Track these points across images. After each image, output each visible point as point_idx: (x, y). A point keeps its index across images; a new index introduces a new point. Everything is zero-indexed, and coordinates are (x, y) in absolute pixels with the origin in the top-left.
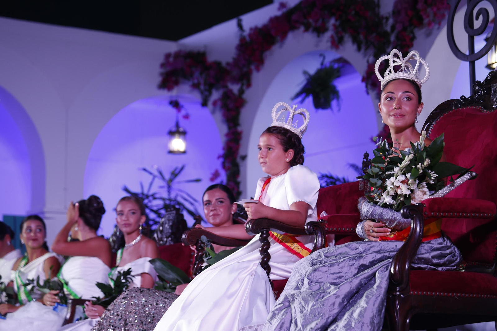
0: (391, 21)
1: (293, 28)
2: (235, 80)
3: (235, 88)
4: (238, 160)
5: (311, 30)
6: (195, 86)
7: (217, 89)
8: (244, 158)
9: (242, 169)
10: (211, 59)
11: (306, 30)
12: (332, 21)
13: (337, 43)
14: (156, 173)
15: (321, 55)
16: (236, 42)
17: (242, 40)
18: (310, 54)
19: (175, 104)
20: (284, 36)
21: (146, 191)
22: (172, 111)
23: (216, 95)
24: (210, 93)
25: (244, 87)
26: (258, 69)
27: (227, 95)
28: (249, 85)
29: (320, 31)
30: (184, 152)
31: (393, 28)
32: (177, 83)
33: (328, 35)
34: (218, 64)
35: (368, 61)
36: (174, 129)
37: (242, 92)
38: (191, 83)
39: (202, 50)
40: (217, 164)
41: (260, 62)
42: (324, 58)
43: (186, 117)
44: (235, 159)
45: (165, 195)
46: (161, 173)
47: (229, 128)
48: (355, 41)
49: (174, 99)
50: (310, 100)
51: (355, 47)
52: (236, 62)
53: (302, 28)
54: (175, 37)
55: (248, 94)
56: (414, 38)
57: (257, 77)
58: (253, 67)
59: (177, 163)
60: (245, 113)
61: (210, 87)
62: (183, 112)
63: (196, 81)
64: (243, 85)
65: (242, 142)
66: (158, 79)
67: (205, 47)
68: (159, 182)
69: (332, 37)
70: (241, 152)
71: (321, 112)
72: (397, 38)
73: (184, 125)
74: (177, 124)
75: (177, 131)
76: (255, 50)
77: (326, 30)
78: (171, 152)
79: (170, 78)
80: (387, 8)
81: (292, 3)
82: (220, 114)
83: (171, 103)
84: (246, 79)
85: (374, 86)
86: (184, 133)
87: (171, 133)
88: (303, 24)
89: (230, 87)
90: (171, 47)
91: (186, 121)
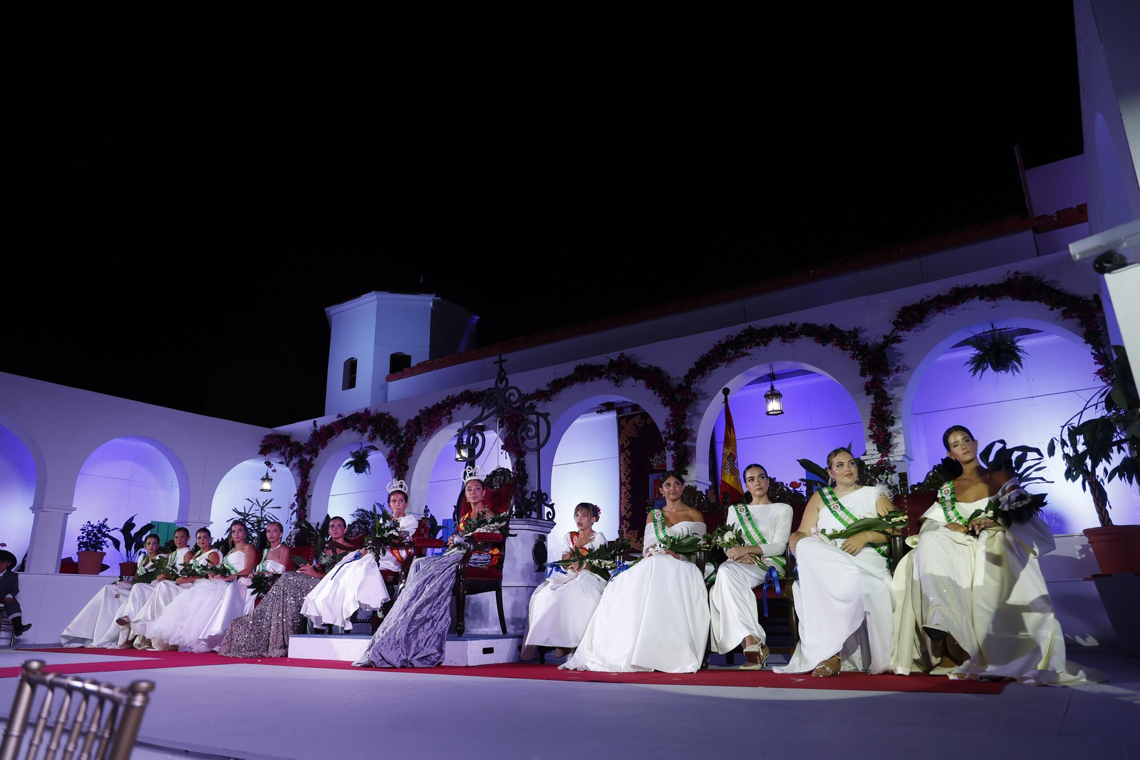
0: (404, 431)
1: (346, 428)
2: (308, 453)
3: (308, 457)
4: (306, 498)
5: (357, 430)
6: (282, 454)
7: (295, 457)
8: (310, 496)
10: (293, 440)
11: (354, 430)
12: (370, 427)
13: (372, 439)
14: (255, 502)
15: (360, 443)
17: (315, 431)
18: (354, 443)
19: (268, 464)
20: (340, 432)
22: (266, 467)
23: (295, 460)
24: (292, 459)
25: (313, 457)
26: (323, 449)
27: (302, 462)
28: (316, 456)
29: (363, 431)
30: (270, 491)
31: (405, 434)
32: (270, 452)
33: (367, 435)
34: (297, 443)
35: (390, 450)
37: (311, 459)
38: (279, 453)
39: (288, 435)
40: (293, 499)
41: (324, 444)
42: (362, 445)
43: (274, 471)
44: (304, 496)
45: (259, 515)
46: (258, 502)
47: (302, 480)
48: (382, 438)
49: (267, 460)
50: (353, 468)
51: (382, 442)
52: (310, 444)
53: (351, 429)
54: (270, 426)
55: (315, 461)
57: (322, 453)
58: (320, 447)
59: (267, 496)
60: (312, 472)
61: (291, 455)
62: (273, 468)
63: (283, 451)
65: (309, 487)
66: (259, 449)
67: (290, 433)
68: (256, 507)
69: (369, 435)
70: (309, 493)
72: (407, 440)
73: (271, 475)
74: (267, 474)
75: (267, 478)
76: (322, 438)
77: (366, 431)
78: (262, 490)
79: (266, 449)
80: (402, 424)
81: (347, 415)
82: (296, 471)
83: (265, 463)
84: (315, 453)
85: (393, 463)
86: (271, 480)
87: (263, 479)
88: (352, 426)
89: (304, 456)
90: (268, 431)
91: (274, 473)
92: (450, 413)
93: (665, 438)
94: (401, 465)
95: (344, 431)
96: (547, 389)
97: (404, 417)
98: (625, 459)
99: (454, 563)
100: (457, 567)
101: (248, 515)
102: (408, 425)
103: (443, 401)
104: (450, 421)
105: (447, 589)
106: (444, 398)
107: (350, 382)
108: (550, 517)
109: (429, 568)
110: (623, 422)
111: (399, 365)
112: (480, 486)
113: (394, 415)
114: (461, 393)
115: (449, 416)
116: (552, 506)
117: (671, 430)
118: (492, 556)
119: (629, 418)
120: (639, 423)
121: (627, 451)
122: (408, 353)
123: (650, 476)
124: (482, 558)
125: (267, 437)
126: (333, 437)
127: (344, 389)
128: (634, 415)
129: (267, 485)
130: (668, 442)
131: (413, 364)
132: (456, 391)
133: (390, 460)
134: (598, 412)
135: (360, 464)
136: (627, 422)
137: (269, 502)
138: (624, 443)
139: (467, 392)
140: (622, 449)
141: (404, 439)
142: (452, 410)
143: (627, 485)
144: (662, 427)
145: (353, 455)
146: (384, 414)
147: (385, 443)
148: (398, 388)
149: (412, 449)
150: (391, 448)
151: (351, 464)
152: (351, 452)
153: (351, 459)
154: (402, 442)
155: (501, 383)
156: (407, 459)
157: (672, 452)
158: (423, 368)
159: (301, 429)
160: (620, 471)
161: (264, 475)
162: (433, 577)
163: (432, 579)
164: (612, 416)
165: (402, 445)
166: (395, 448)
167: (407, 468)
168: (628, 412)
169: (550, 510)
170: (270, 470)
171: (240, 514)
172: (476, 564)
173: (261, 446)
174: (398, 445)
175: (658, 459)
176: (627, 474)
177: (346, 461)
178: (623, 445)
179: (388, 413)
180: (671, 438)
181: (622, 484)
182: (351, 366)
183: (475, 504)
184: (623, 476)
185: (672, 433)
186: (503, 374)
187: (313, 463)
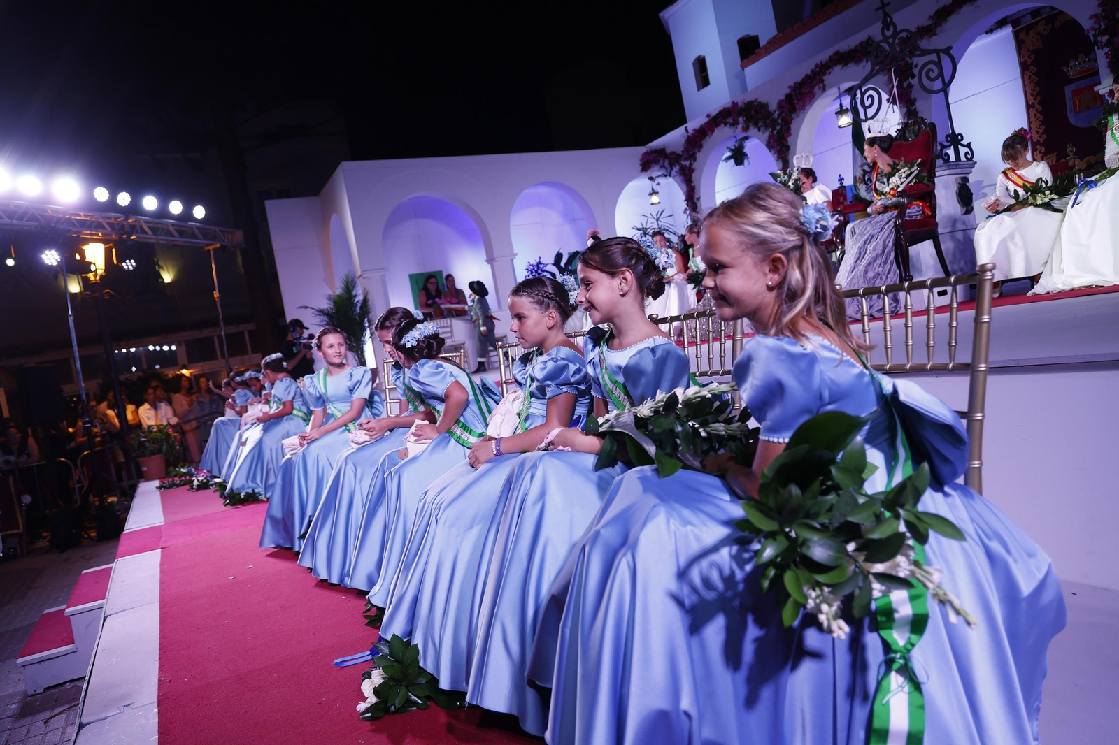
0: (777, 112)
1: (717, 126)
2: (686, 159)
3: (687, 163)
4: (695, 200)
5: (728, 125)
6: (662, 167)
7: (675, 166)
8: (699, 199)
9: (698, 205)
10: (668, 151)
11: (725, 125)
13: (746, 129)
14: (649, 216)
15: (735, 137)
16: (683, 141)
17: (689, 137)
18: (729, 138)
19: (651, 179)
20: (713, 131)
21: (644, 226)
22: (650, 182)
23: (676, 168)
24: (673, 169)
25: (693, 162)
26: (699, 151)
27: (682, 169)
28: (695, 160)
29: (735, 124)
30: (659, 203)
31: (779, 115)
32: (650, 168)
33: (740, 126)
34: (673, 153)
37: (691, 164)
38: (658, 166)
39: (662, 147)
40: (684, 205)
41: (700, 147)
43: (658, 184)
44: (693, 200)
46: (652, 216)
47: (687, 185)
48: (756, 125)
49: (650, 176)
51: (756, 129)
52: (686, 150)
53: (723, 125)
54: (644, 144)
55: (695, 165)
56: (792, 118)
57: (699, 156)
58: (696, 150)
59: (659, 208)
60: (694, 176)
61: (672, 165)
62: (656, 182)
63: (661, 164)
64: (691, 161)
65: (695, 191)
66: (640, 168)
67: (664, 145)
68: (651, 220)
69: (743, 126)
70: (696, 196)
71: (739, 167)
72: (782, 120)
73: (656, 188)
74: (653, 189)
75: (654, 193)
76: (696, 141)
77: (738, 124)
78: (652, 204)
79: (646, 165)
80: (773, 106)
81: (714, 114)
82: (680, 179)
83: (649, 178)
84: (693, 157)
85: (773, 147)
86: (657, 193)
87: (651, 194)
88: (723, 123)
89: (683, 163)
90: (642, 150)
91: (658, 186)
92: (822, 81)
93: (1094, 35)
94: (781, 146)
95: (716, 130)
96: (930, 22)
97: (773, 99)
98: (1030, 78)
100: (895, 222)
101: (647, 229)
102: (781, 105)
103: (812, 71)
104: (824, 90)
105: (891, 244)
106: (813, 67)
107: (703, 81)
108: (969, 157)
109: (866, 229)
110: (1022, 36)
111: (749, 49)
113: (763, 99)
114: (830, 57)
115: (821, 85)
116: (968, 146)
117: (1102, 24)
119: (1028, 29)
120: (1044, 30)
121: (1032, 68)
122: (753, 33)
123: (1066, 88)
124: (914, 211)
125: (646, 154)
126: (707, 138)
127: (699, 89)
128: (1036, 23)
129: (655, 199)
130: (1099, 39)
131: (762, 42)
132: (824, 56)
133: (770, 145)
134: (987, 33)
135: (739, 156)
136: (1028, 34)
137: (662, 213)
138: (1027, 59)
139: (837, 53)
140: (1024, 67)
141: (779, 121)
142: (824, 78)
143: (1037, 106)
144: (1086, 24)
145: (731, 150)
146: (753, 102)
147: (759, 130)
148: (756, 72)
149: (789, 129)
150: (767, 134)
151: (728, 158)
152: (728, 148)
153: (729, 154)
154: (778, 124)
155: (888, 30)
156: (787, 140)
157: (1106, 50)
158: (774, 44)
159: (674, 139)
160: (1025, 92)
161: (650, 190)
162: (873, 237)
163: (871, 238)
164: (1007, 31)
165: (778, 128)
166: (772, 131)
167: (788, 148)
168: (1028, 21)
169: (967, 150)
170: (654, 184)
171: (639, 229)
173: (641, 165)
174: (774, 129)
175: (1075, 65)
176: (1035, 93)
177: (725, 156)
178: (1025, 61)
179: (756, 99)
180: (1102, 33)
181: (1029, 106)
182: (701, 64)
184: (1030, 98)
185: (1103, 27)
186: (888, 19)
187: (693, 167)
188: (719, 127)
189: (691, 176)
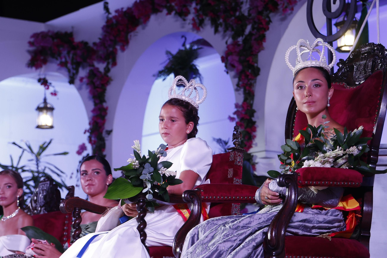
1: (156, 10)
2: (102, 59)
3: (101, 66)
4: (104, 134)
5: (173, 13)
6: (63, 65)
7: (84, 68)
8: (109, 132)
9: (107, 143)
10: (78, 39)
11: (169, 13)
12: (194, 5)
13: (198, 25)
14: (25, 147)
15: (183, 36)
17: (109, 21)
18: (173, 35)
19: (44, 82)
20: (147, 18)
21: (15, 165)
22: (40, 87)
23: (83, 73)
24: (77, 72)
25: (110, 66)
26: (123, 49)
28: (114, 64)
29: (183, 14)
30: (52, 127)
31: (250, 11)
32: (45, 62)
33: (190, 18)
34: (85, 44)
35: (226, 43)
36: (42, 105)
37: (107, 70)
38: (58, 62)
39: (69, 31)
40: (84, 139)
41: (125, 43)
42: (186, 39)
43: (54, 94)
44: (101, 133)
45: (34, 168)
46: (30, 147)
47: (95, 104)
48: (214, 22)
49: (42, 77)
52: (103, 42)
53: (165, 11)
54: (44, 19)
55: (114, 72)
56: (270, 21)
57: (122, 57)
58: (118, 47)
59: (45, 136)
60: (110, 90)
61: (77, 65)
62: (51, 89)
63: (63, 60)
64: (108, 64)
65: (107, 118)
66: (28, 57)
67: (73, 27)
68: (27, 156)
69: (193, 19)
70: (107, 127)
72: (253, 22)
73: (51, 101)
74: (44, 100)
75: (45, 107)
76: (120, 31)
77: (188, 13)
78: (38, 127)
82: (86, 91)
83: (39, 80)
84: (112, 58)
85: (233, 66)
86: (51, 109)
87: (39, 109)
88: (166, 7)
89: (96, 66)
91: (54, 97)
94: (245, 68)
95: (153, 18)
99: (260, 229)
100: (265, 235)
112: (322, 81)
118: (346, 213)
124: (321, 218)
125: (35, 36)
126: (139, 28)
129: (46, 119)
133: (228, 59)
137: (48, 146)
141: (250, 22)
145: (172, 56)
147: (216, 31)
149: (263, 38)
150: (227, 38)
151: (167, 71)
153: (167, 63)
154: (246, 27)
156: (256, 56)
159: (89, 18)
161: (40, 102)
165: (247, 33)
166: (234, 37)
167: (256, 72)
170: (48, 93)
172: (305, 228)
173: (30, 53)
174: (239, 33)
183: (314, 115)
187: (110, 74)
188: (159, 14)
189: (104, 91)
